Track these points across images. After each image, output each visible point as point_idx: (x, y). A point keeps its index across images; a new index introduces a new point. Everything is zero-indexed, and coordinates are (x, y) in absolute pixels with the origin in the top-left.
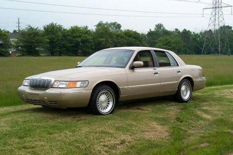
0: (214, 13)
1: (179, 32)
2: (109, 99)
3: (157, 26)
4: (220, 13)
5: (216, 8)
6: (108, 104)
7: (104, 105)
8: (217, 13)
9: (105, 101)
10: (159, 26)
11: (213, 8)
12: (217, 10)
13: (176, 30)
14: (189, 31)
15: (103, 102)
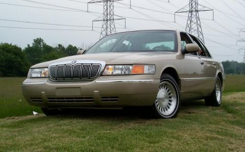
0: (105, 26)
1: (63, 48)
2: (169, 94)
3: (35, 41)
4: (112, 26)
5: (107, 20)
6: (170, 101)
7: (165, 103)
8: (109, 26)
9: (166, 97)
10: (38, 41)
11: (104, 20)
12: (109, 23)
13: (60, 46)
14: (75, 47)
15: (162, 99)
